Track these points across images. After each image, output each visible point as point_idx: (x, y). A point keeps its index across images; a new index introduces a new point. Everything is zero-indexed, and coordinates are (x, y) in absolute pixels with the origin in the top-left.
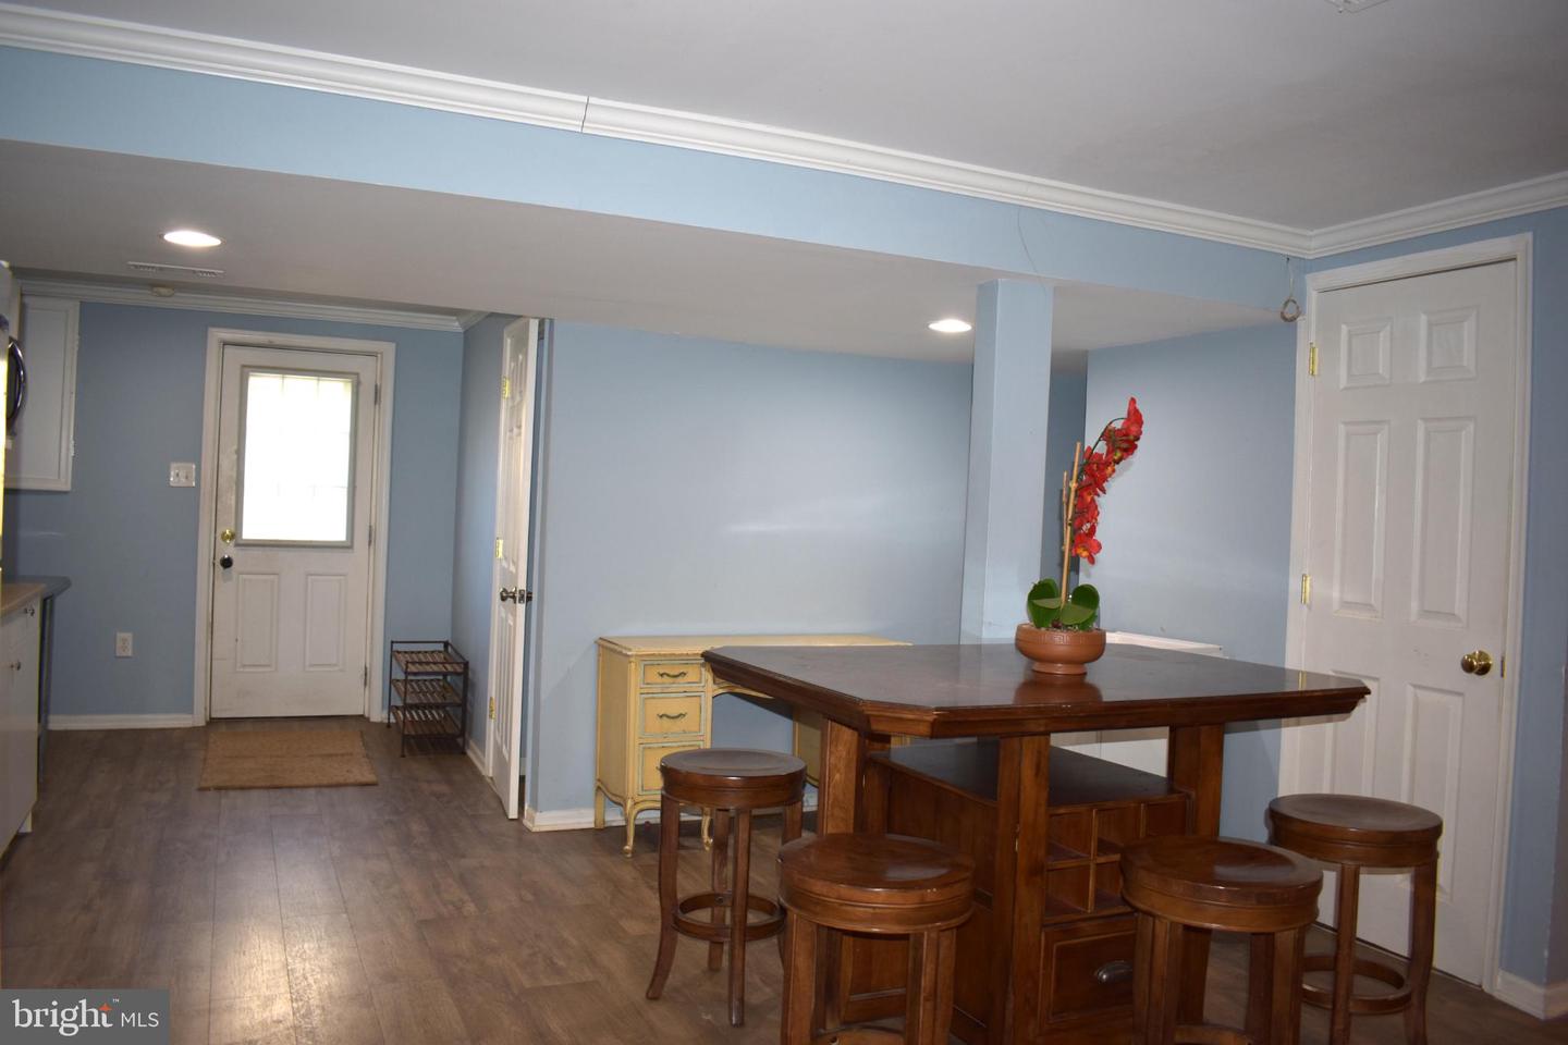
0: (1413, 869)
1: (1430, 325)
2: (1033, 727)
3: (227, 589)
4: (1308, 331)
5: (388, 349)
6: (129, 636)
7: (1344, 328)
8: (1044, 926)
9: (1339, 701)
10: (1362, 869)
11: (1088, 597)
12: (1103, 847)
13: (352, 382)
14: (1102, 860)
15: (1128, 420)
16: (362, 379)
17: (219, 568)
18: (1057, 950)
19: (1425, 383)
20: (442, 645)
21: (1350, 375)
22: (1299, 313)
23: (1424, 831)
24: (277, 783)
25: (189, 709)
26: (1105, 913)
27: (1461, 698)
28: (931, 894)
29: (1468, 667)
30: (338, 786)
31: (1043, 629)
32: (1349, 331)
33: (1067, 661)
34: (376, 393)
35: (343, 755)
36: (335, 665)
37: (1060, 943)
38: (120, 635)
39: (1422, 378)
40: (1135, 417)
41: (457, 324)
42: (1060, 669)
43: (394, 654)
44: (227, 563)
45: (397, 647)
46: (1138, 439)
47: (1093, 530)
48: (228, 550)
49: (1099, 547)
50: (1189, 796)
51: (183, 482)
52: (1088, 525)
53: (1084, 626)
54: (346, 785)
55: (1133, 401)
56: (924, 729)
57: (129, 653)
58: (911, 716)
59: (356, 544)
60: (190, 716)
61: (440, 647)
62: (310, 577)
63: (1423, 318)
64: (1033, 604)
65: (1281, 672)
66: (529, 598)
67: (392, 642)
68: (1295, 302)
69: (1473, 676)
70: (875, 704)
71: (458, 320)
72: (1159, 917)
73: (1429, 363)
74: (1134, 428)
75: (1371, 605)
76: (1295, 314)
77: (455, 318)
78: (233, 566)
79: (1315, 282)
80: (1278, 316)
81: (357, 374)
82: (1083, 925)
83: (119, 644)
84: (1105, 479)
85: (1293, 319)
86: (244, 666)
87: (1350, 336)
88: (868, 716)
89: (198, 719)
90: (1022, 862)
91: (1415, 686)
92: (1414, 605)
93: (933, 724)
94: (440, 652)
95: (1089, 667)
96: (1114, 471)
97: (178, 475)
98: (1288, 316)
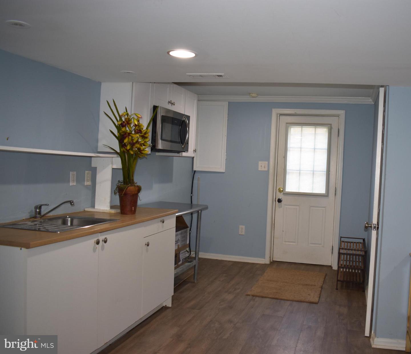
3: (280, 210)
5: (342, 113)
6: (244, 227)
13: (328, 128)
16: (333, 126)
17: (277, 202)
20: (362, 240)
24: (277, 297)
25: (263, 256)
30: (301, 302)
34: (339, 132)
35: (312, 285)
36: (321, 244)
38: (241, 226)
41: (371, 100)
43: (341, 242)
44: (280, 201)
45: (342, 239)
48: (280, 196)
51: (263, 169)
54: (304, 302)
57: (243, 233)
59: (330, 195)
60: (263, 259)
61: (362, 241)
62: (311, 208)
66: (378, 228)
67: (341, 237)
71: (371, 99)
77: (370, 98)
78: (282, 202)
81: (331, 124)
83: (240, 229)
86: (285, 241)
89: (266, 261)
94: (361, 243)
97: (262, 166)
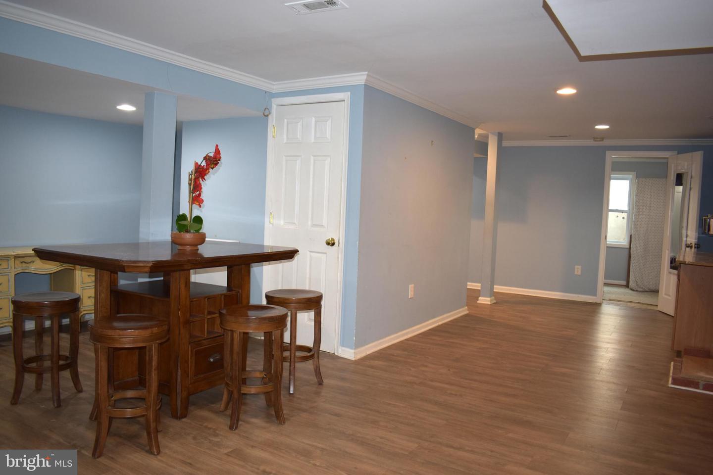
0: (313, 310)
1: (316, 122)
2: (186, 267)
4: (272, 121)
7: (286, 120)
8: (190, 343)
9: (289, 255)
10: (298, 312)
11: (198, 220)
12: (210, 313)
14: (209, 317)
15: (215, 152)
18: (195, 351)
19: (314, 142)
21: (288, 138)
22: (270, 113)
23: (317, 297)
26: (212, 336)
27: (325, 255)
28: (155, 330)
29: (328, 244)
31: (182, 233)
32: (287, 122)
33: (191, 245)
37: (197, 349)
39: (313, 141)
40: (217, 152)
42: (188, 248)
46: (220, 160)
47: (200, 195)
49: (203, 201)
50: (238, 292)
52: (198, 192)
53: (198, 231)
55: (217, 146)
56: (147, 269)
58: (142, 265)
63: (314, 119)
64: (178, 223)
65: (262, 246)
68: (268, 109)
69: (329, 246)
70: (127, 261)
72: (235, 331)
73: (315, 136)
74: (218, 156)
75: (294, 223)
76: (268, 114)
79: (275, 102)
80: (262, 114)
82: (204, 341)
84: (205, 175)
85: (267, 116)
87: (288, 124)
88: (124, 266)
90: (181, 320)
91: (310, 252)
92: (310, 223)
93: (151, 268)
95: (199, 247)
96: (209, 172)
98: (266, 114)
